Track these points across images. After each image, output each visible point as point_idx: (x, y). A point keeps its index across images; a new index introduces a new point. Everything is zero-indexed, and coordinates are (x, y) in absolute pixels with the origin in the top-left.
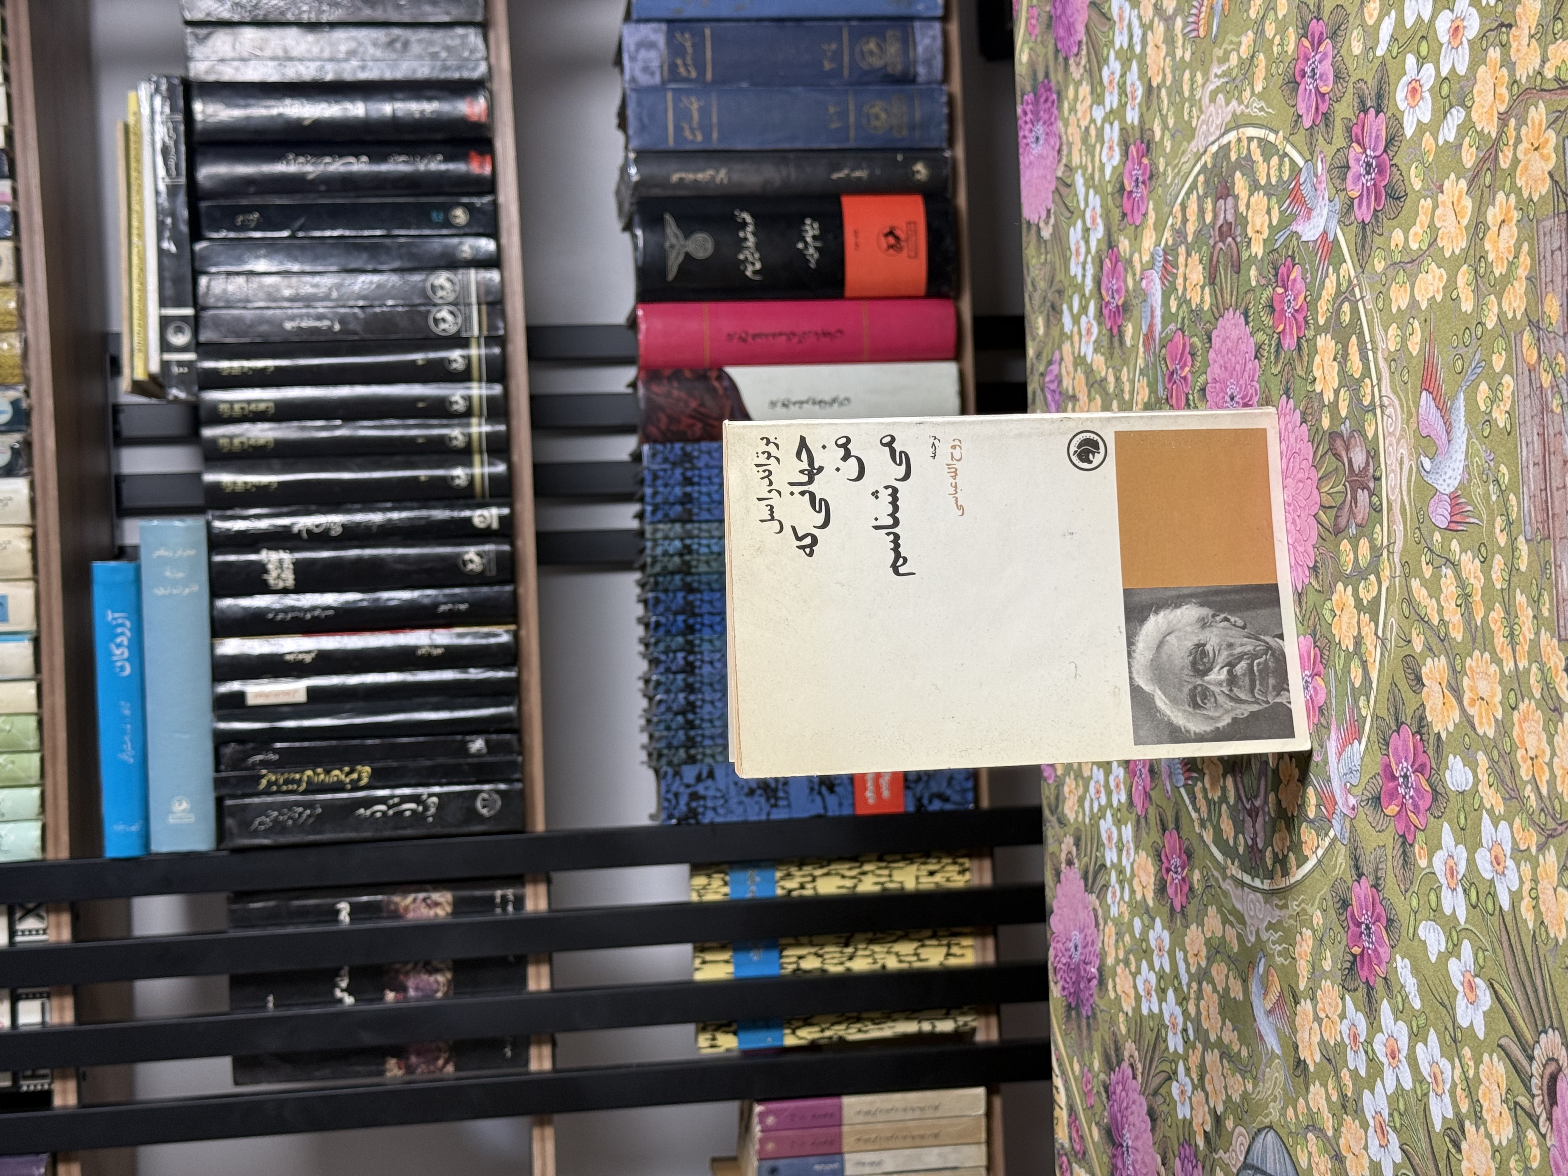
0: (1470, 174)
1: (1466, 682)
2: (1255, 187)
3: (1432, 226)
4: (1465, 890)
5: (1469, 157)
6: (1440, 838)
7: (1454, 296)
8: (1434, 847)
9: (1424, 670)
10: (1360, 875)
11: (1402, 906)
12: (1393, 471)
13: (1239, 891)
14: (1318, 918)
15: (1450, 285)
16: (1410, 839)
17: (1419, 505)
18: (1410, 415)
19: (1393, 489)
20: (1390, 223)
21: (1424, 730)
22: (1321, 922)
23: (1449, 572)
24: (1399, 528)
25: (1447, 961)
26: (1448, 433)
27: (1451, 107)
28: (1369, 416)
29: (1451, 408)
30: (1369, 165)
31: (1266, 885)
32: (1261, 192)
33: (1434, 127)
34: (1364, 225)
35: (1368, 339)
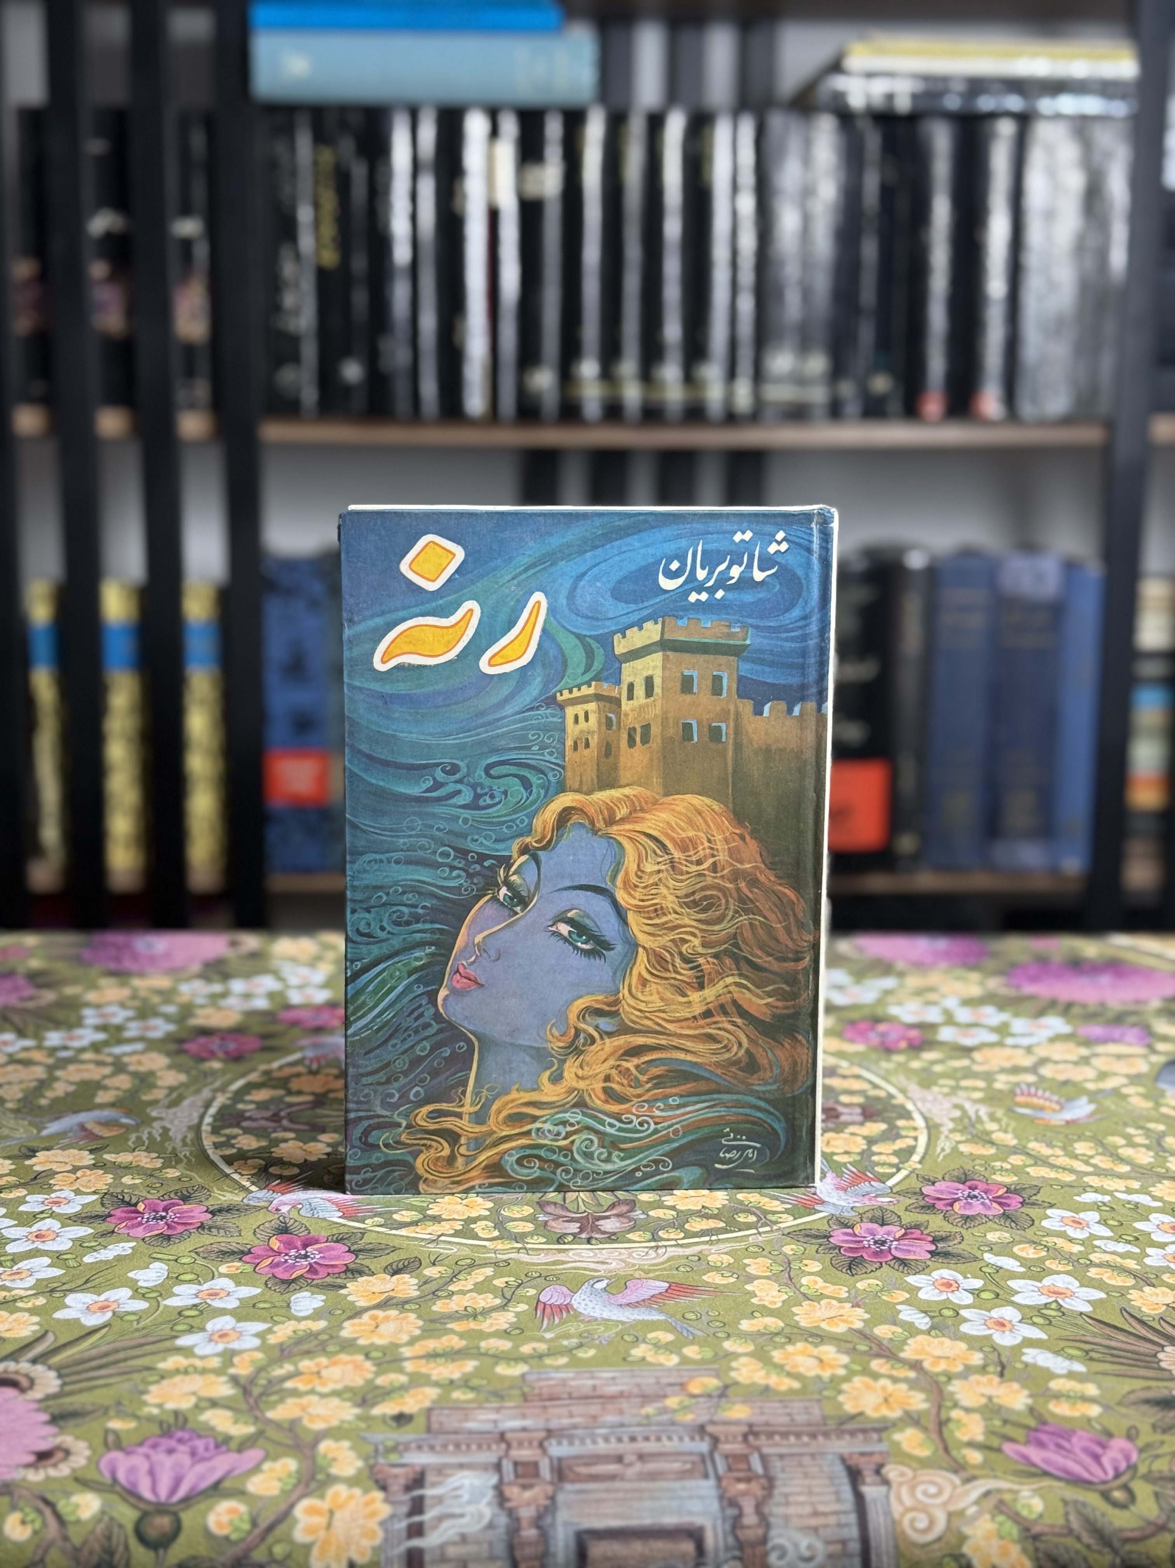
0: (868, 1332)
1: (393, 1313)
2: (871, 1141)
3: (822, 1296)
4: (195, 1306)
5: (883, 1331)
6: (247, 1285)
7: (756, 1314)
8: (237, 1278)
9: (406, 1277)
10: (213, 1213)
11: (183, 1248)
12: (596, 1255)
13: (200, 1103)
14: (172, 1173)
15: (766, 1311)
16: (247, 1258)
17: (562, 1277)
18: (647, 1272)
19: (579, 1255)
20: (828, 1260)
21: (349, 1275)
22: (169, 1176)
23: (498, 1301)
24: (542, 1258)
25: (130, 1287)
26: (628, 1305)
27: (932, 1318)
28: (648, 1236)
29: (651, 1308)
30: (883, 1243)
31: (206, 1128)
32: (865, 1147)
33: (913, 1301)
34: (828, 1237)
35: (721, 1237)
